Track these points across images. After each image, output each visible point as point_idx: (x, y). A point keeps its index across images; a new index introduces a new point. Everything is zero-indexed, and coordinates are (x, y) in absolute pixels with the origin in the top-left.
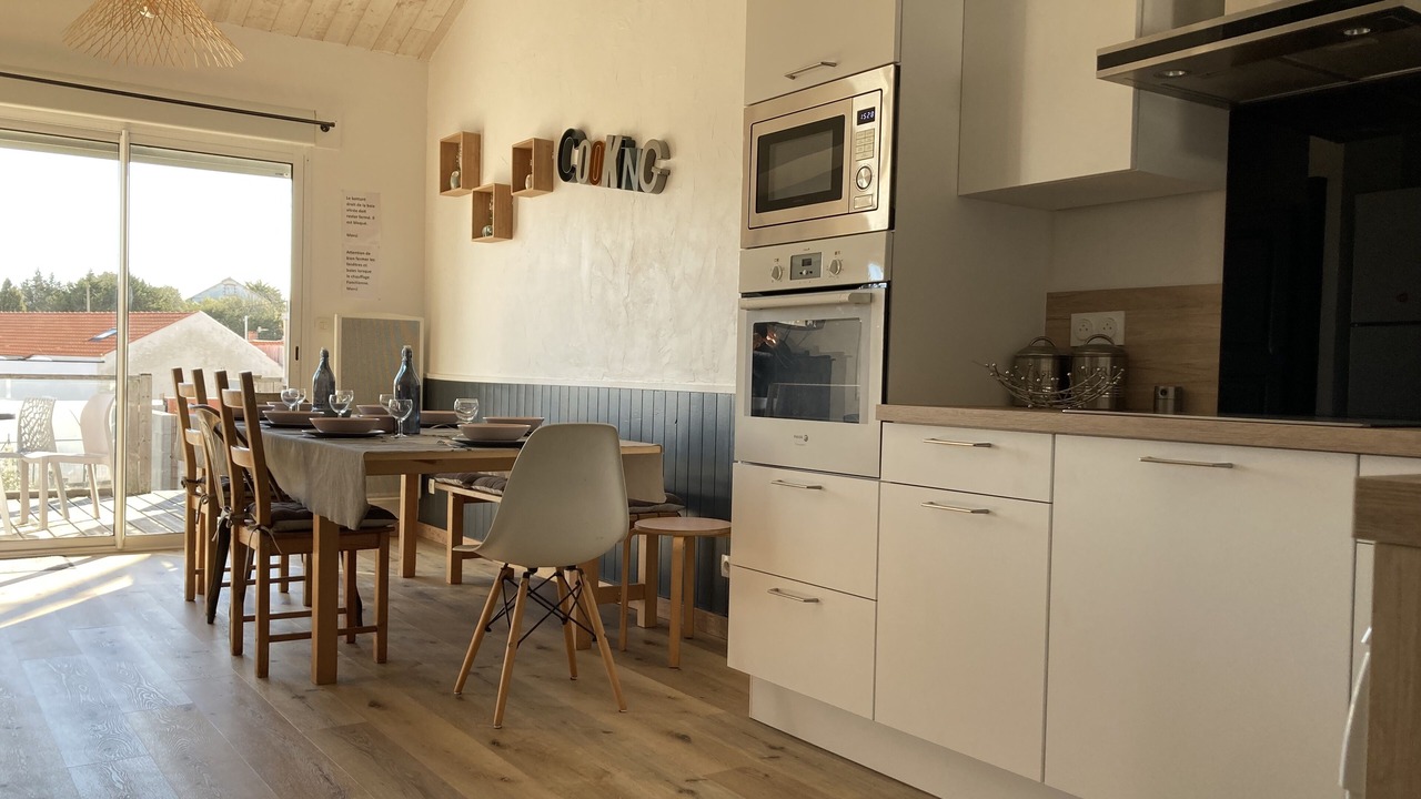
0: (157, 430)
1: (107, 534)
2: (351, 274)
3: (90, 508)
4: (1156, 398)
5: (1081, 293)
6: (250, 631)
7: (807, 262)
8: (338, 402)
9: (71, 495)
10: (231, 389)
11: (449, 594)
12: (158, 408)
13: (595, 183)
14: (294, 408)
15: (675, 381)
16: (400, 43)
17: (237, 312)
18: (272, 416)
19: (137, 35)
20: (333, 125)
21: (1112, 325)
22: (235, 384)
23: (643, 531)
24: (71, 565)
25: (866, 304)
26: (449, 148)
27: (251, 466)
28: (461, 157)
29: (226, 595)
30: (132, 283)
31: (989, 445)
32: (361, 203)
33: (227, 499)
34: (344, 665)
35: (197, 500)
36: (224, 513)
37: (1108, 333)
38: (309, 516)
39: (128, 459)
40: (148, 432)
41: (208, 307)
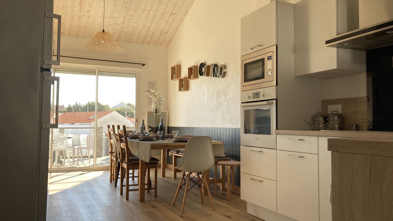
0: (104, 141)
1: (92, 166)
2: (150, 101)
3: (88, 160)
4: (350, 127)
5: (330, 100)
6: (125, 189)
7: (257, 94)
8: (146, 132)
9: (84, 157)
10: (120, 129)
11: (173, 181)
12: (104, 136)
13: (208, 76)
14: (136, 134)
15: (229, 125)
16: (161, 43)
17: (124, 111)
18: (131, 136)
19: (100, 47)
20: (145, 64)
21: (339, 108)
22: (122, 128)
23: (220, 164)
24: (84, 174)
25: (271, 104)
26: (173, 69)
27: (125, 148)
28: (176, 71)
29: (119, 180)
30: (98, 104)
31: (302, 140)
32: (152, 83)
33: (120, 156)
34: (146, 198)
35: (113, 157)
36: (119, 160)
37: (337, 110)
38: (138, 160)
39: (97, 148)
40: (102, 141)
41: (116, 110)
